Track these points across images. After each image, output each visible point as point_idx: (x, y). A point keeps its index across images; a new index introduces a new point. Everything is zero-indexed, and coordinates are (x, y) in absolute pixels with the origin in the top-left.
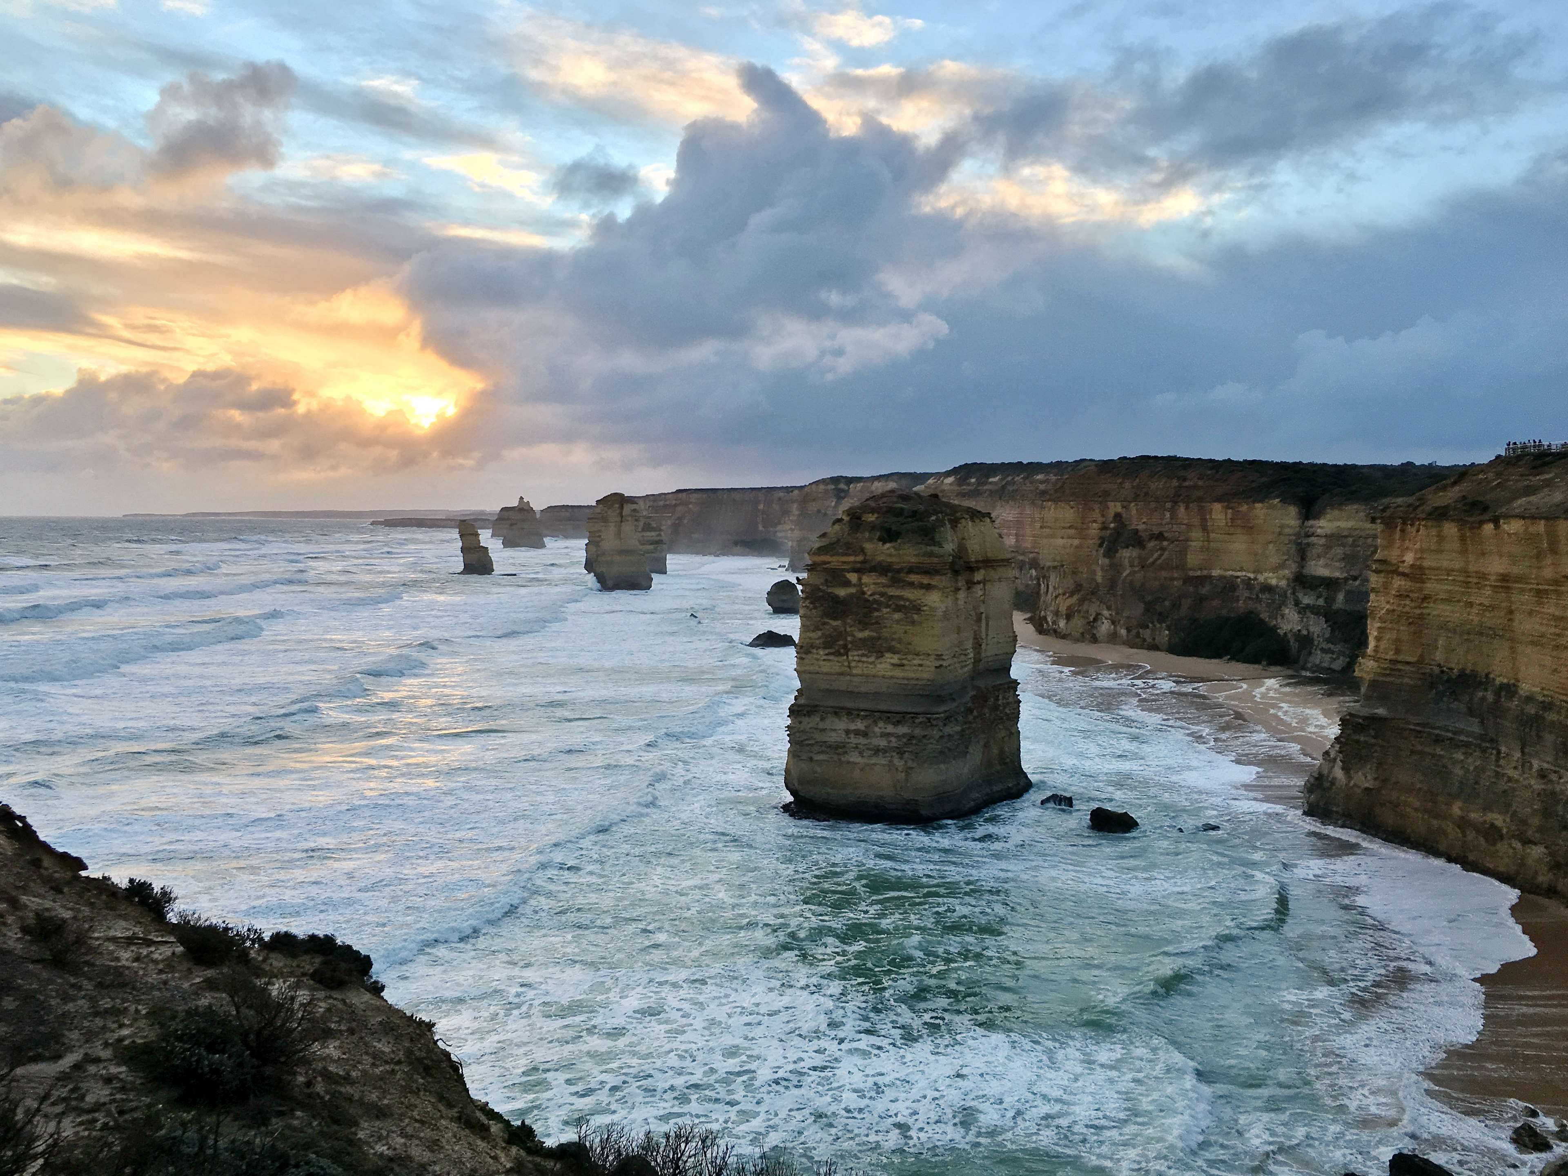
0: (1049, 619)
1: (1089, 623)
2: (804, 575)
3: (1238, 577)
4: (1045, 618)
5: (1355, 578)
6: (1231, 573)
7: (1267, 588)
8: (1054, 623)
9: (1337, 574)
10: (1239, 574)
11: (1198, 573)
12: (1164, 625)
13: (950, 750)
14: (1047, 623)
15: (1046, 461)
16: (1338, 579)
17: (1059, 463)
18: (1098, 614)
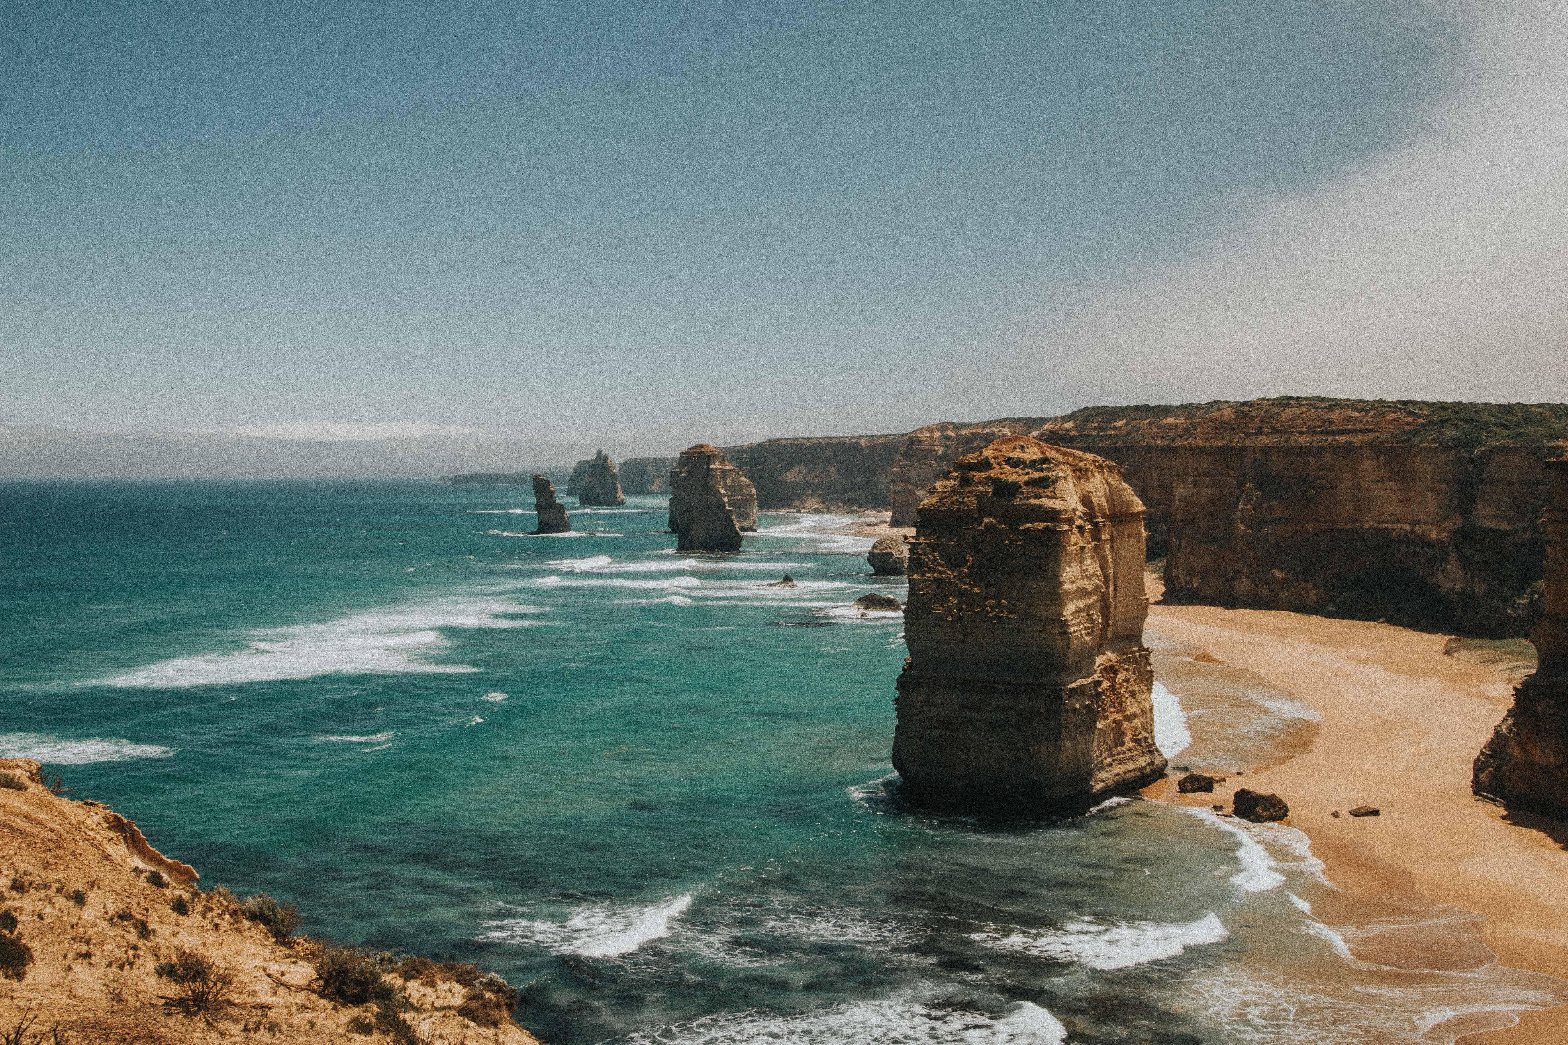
0: (1181, 578)
1: (1227, 581)
2: (911, 532)
3: (1392, 530)
4: (1177, 577)
5: (1525, 530)
6: (1385, 525)
7: (1427, 543)
8: (1187, 582)
9: (1505, 526)
10: (1395, 526)
11: (1349, 526)
12: (1311, 585)
13: (1075, 725)
14: (1180, 583)
15: (1176, 403)
16: (1506, 530)
17: (1190, 405)
18: (1236, 572)
